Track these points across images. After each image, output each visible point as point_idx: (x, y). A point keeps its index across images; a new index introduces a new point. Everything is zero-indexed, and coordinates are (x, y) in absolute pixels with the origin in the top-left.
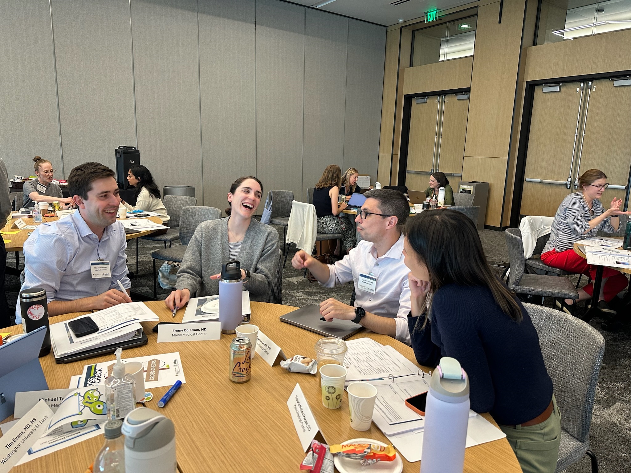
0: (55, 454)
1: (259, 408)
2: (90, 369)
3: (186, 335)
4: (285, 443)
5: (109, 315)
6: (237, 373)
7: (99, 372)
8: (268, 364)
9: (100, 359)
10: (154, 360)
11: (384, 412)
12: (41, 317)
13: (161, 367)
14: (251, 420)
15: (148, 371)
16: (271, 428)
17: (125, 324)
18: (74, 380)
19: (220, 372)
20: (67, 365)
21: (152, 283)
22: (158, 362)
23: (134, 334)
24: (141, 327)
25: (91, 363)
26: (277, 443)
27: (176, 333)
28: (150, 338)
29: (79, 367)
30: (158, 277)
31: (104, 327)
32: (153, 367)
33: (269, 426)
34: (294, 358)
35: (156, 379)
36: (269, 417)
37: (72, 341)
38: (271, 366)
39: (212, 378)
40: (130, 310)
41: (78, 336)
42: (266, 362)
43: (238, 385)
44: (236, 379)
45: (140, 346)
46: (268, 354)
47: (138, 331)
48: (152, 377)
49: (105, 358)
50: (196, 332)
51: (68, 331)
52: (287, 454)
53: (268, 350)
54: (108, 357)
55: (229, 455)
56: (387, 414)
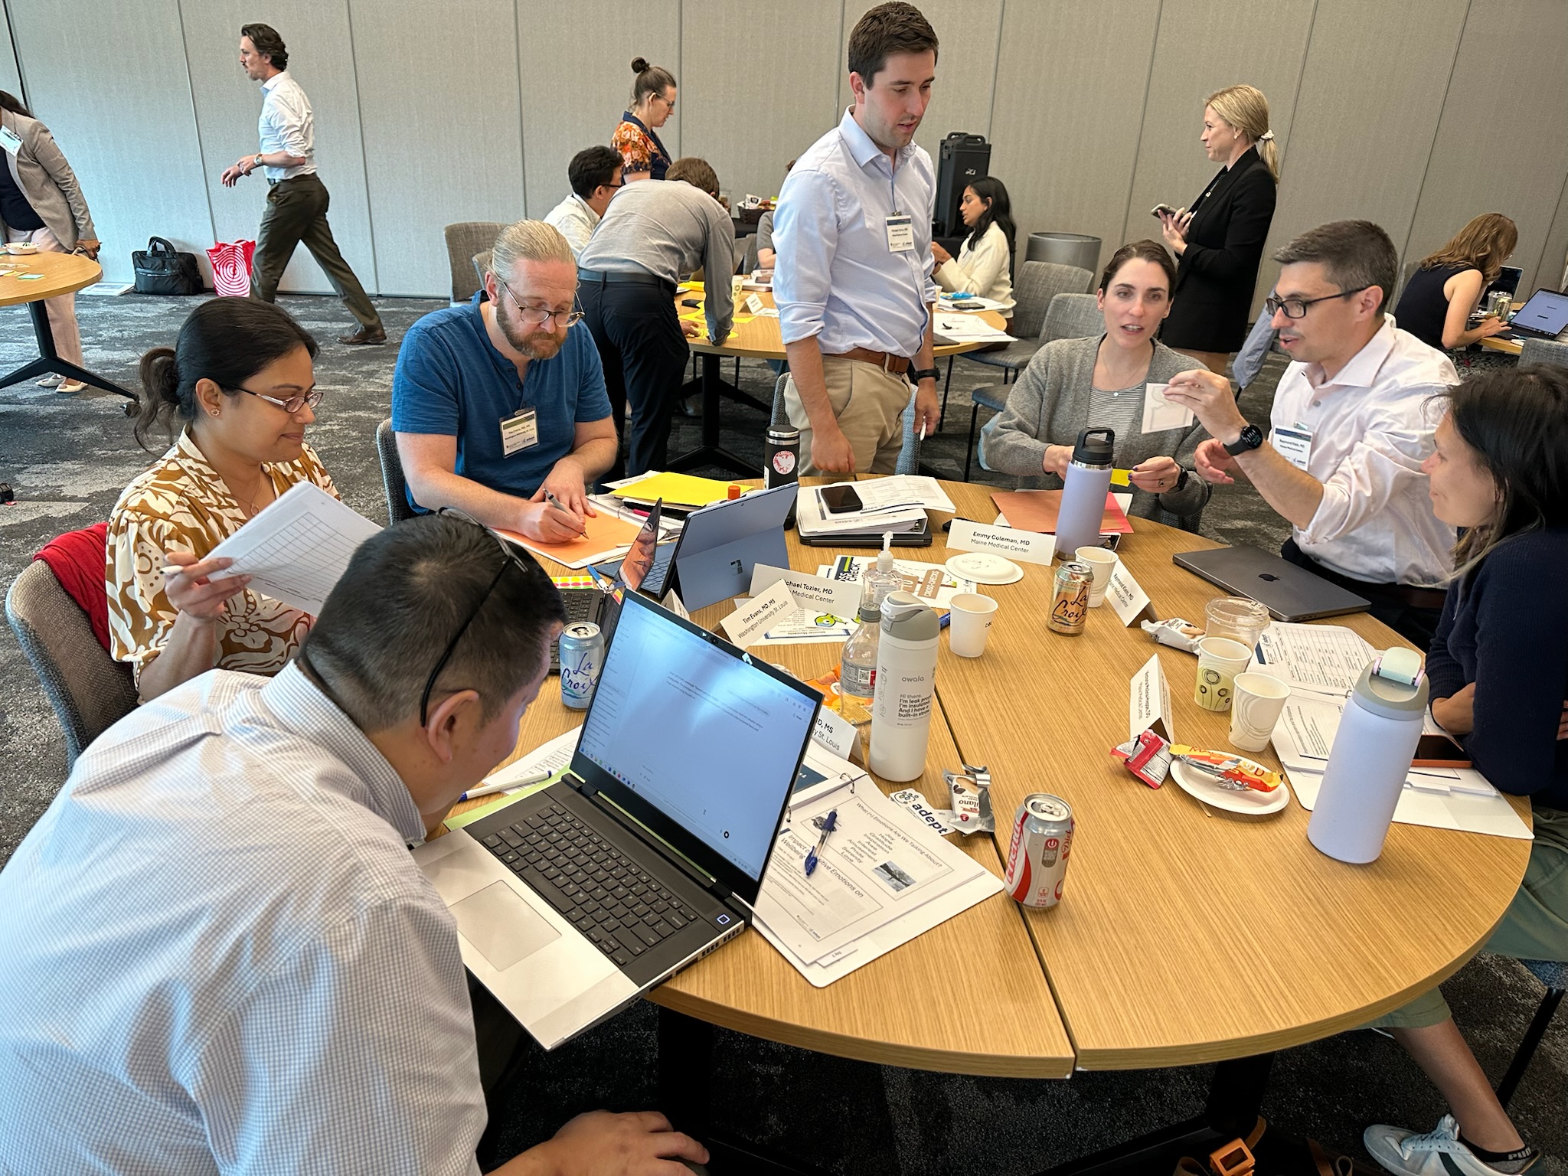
0: (794, 646)
1: (1081, 674)
2: (844, 560)
3: (994, 545)
4: (1104, 726)
5: (880, 489)
6: (1060, 617)
7: (856, 568)
8: (1121, 621)
9: (859, 551)
10: (937, 570)
11: (1300, 738)
12: (789, 471)
13: (944, 583)
14: (1063, 684)
15: (924, 584)
16: (1090, 702)
17: (904, 507)
18: (823, 570)
19: (1034, 612)
20: (815, 549)
21: (963, 454)
22: (942, 574)
23: (912, 526)
24: (925, 516)
25: (847, 553)
26: (1092, 721)
27: (978, 538)
28: (936, 539)
29: (830, 554)
30: (977, 443)
31: (870, 506)
32: (933, 580)
33: (1087, 699)
34: (1171, 621)
35: (934, 596)
36: (1092, 689)
37: (824, 517)
38: (1127, 625)
39: (1018, 616)
40: (913, 487)
41: (833, 511)
42: (1119, 617)
43: (1058, 636)
44: (1056, 627)
45: (918, 546)
46: (1126, 605)
47: (920, 521)
48: (929, 592)
49: (866, 551)
50: (1011, 544)
51: (819, 501)
52: (1102, 737)
53: (1127, 599)
54: (871, 551)
55: (1013, 712)
56: (1305, 741)
